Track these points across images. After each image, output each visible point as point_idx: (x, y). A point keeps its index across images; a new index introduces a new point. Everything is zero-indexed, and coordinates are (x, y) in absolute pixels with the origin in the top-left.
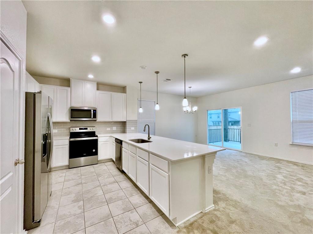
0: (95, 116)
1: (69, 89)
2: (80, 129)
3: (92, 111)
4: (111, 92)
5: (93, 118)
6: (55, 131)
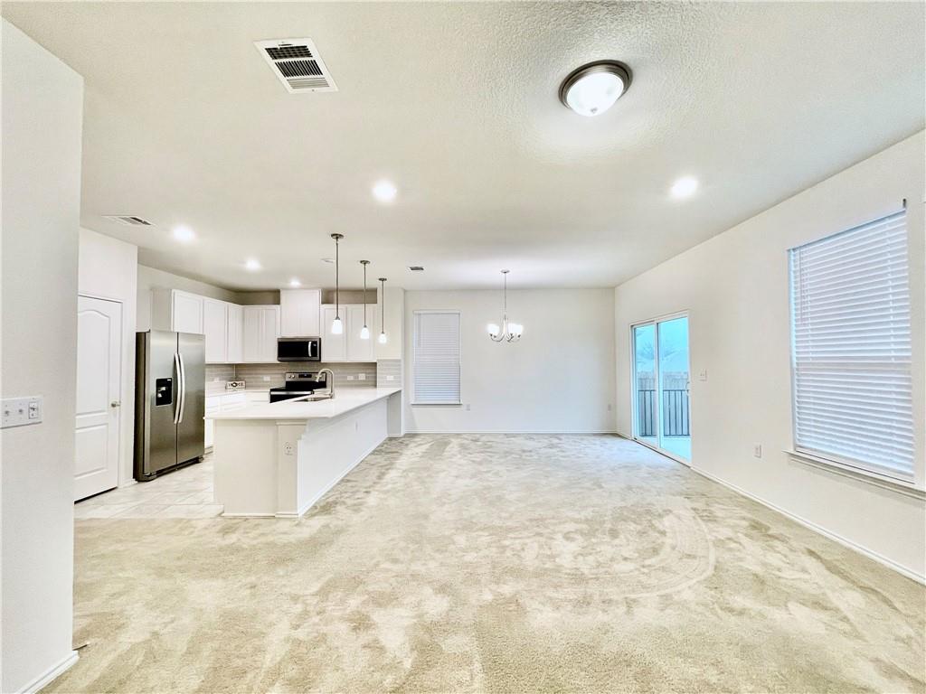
0: (315, 353)
1: (278, 307)
2: (300, 376)
3: (310, 343)
4: (347, 306)
6: (267, 378)
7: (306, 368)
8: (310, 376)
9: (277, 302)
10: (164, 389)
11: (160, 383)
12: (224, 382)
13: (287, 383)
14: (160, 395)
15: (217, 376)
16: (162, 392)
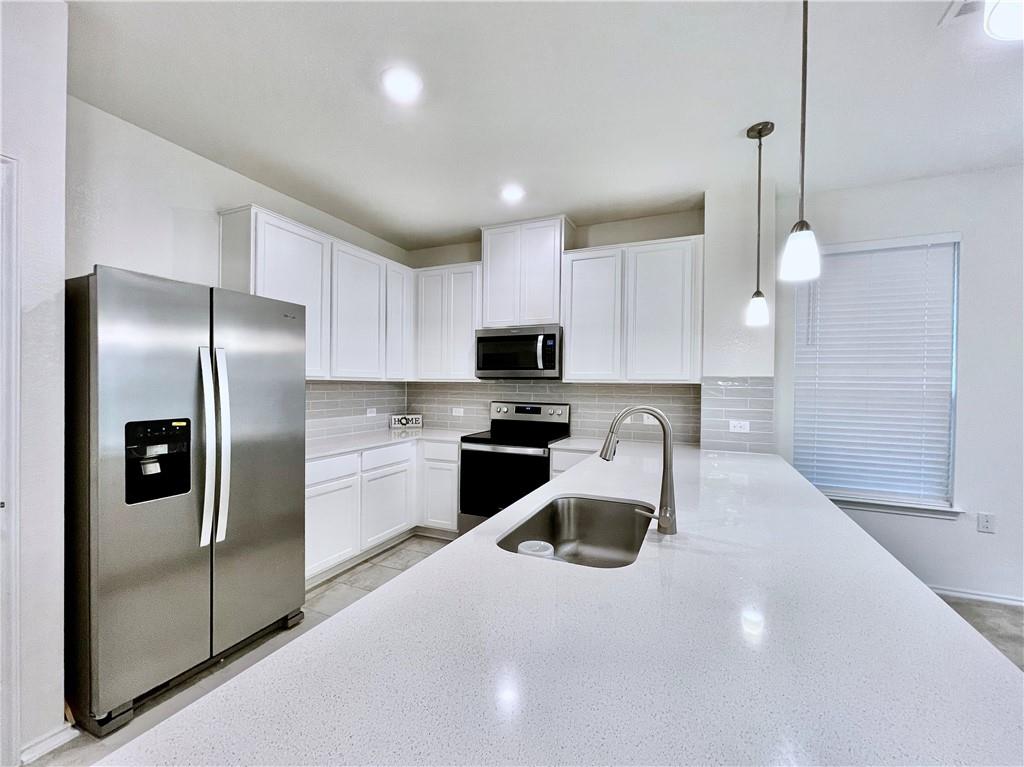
0: (549, 362)
1: (477, 267)
2: (519, 410)
3: (541, 338)
4: (624, 247)
5: (545, 367)
6: (458, 411)
7: (529, 394)
8: (537, 411)
9: (477, 256)
10: (162, 449)
11: (139, 434)
12: (386, 415)
13: (495, 423)
14: (154, 469)
15: (370, 404)
16: (160, 459)
